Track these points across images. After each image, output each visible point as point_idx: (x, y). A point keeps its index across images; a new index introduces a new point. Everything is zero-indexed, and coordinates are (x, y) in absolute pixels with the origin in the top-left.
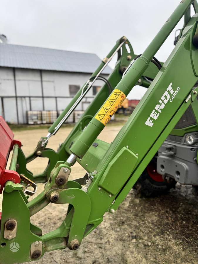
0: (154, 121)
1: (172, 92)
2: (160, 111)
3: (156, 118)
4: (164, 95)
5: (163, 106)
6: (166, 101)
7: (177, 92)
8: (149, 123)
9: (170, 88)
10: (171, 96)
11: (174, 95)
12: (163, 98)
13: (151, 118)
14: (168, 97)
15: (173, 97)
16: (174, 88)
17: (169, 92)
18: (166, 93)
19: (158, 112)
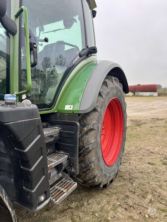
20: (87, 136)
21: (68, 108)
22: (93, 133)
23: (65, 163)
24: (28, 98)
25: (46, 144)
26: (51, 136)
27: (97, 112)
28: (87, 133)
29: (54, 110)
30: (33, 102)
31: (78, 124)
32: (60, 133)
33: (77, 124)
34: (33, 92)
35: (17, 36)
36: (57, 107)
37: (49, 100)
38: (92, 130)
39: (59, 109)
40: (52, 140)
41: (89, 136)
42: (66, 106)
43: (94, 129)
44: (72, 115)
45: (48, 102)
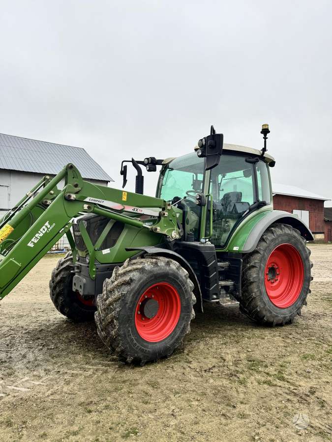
0: (34, 243)
1: (49, 226)
2: (39, 238)
3: (36, 242)
4: (42, 228)
5: (41, 235)
6: (44, 232)
7: (53, 226)
8: (30, 245)
9: (47, 224)
10: (48, 228)
11: (51, 228)
12: (41, 230)
13: (32, 242)
14: (46, 229)
15: (49, 230)
16: (50, 224)
17: (46, 226)
18: (44, 227)
19: (37, 238)
20: (250, 272)
21: (235, 249)
22: (255, 269)
23: (231, 287)
24: (209, 241)
25: (219, 271)
26: (223, 268)
27: (259, 254)
28: (250, 268)
29: (226, 250)
30: (212, 243)
31: (242, 260)
32: (229, 266)
33: (240, 261)
34: (213, 237)
35: (206, 206)
36: (228, 247)
37: (223, 242)
38: (253, 267)
39: (229, 249)
40: (223, 270)
41: (251, 271)
42: (234, 248)
43: (256, 267)
44: (238, 254)
45: (222, 244)
